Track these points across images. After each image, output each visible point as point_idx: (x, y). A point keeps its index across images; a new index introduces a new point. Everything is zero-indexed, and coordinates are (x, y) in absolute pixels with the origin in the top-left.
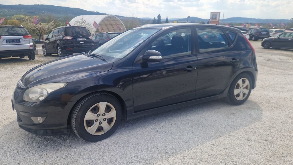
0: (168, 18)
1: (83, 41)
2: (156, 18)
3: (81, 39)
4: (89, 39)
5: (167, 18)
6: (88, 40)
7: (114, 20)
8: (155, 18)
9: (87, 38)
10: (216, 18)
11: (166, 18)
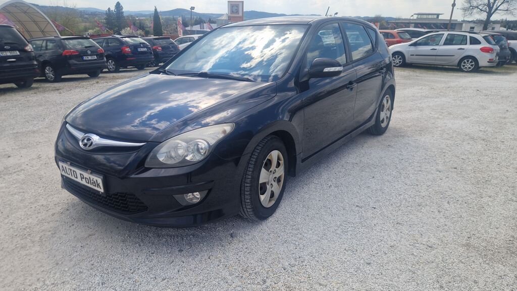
0: (158, 10)
1: (13, 56)
2: (113, 8)
3: (8, 54)
4: (26, 51)
5: (156, 10)
6: (24, 55)
7: (25, 12)
8: (109, 8)
9: (23, 51)
10: (237, 12)
11: (154, 10)
